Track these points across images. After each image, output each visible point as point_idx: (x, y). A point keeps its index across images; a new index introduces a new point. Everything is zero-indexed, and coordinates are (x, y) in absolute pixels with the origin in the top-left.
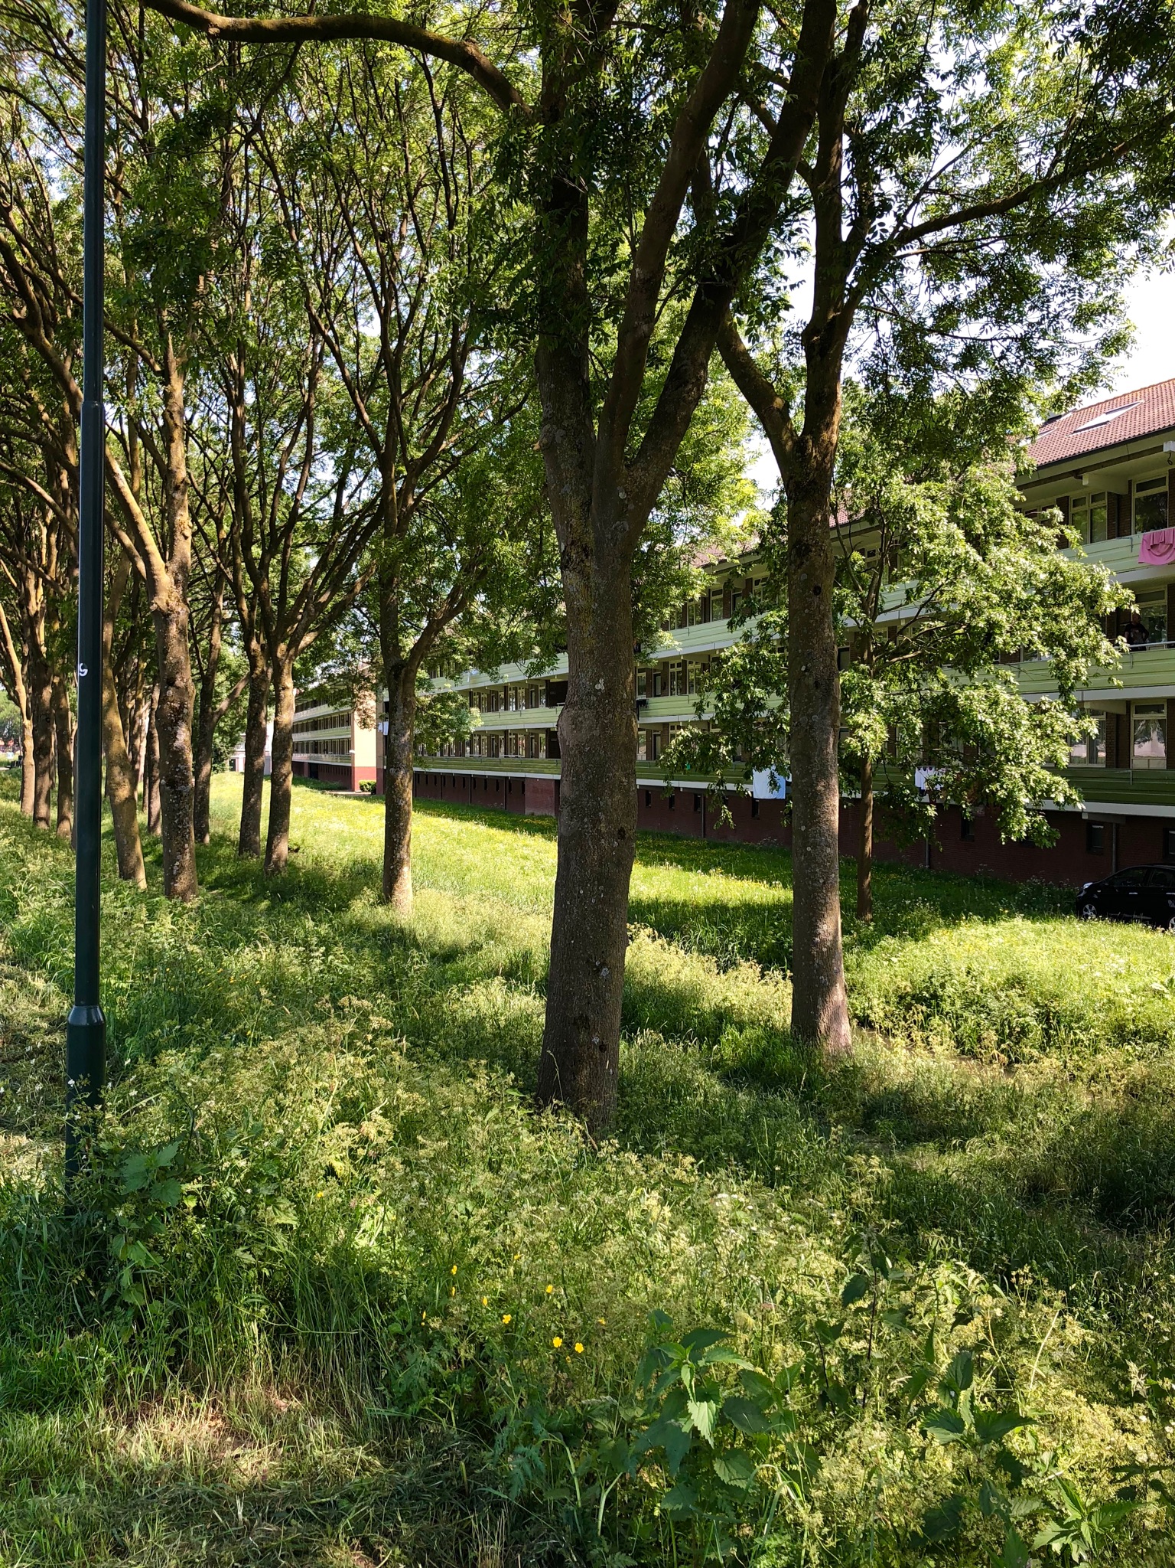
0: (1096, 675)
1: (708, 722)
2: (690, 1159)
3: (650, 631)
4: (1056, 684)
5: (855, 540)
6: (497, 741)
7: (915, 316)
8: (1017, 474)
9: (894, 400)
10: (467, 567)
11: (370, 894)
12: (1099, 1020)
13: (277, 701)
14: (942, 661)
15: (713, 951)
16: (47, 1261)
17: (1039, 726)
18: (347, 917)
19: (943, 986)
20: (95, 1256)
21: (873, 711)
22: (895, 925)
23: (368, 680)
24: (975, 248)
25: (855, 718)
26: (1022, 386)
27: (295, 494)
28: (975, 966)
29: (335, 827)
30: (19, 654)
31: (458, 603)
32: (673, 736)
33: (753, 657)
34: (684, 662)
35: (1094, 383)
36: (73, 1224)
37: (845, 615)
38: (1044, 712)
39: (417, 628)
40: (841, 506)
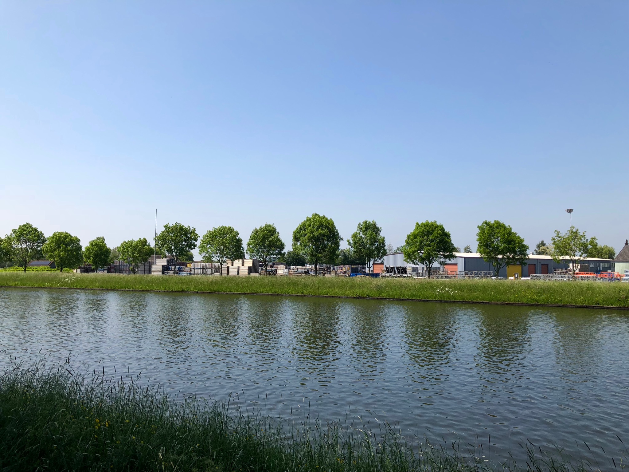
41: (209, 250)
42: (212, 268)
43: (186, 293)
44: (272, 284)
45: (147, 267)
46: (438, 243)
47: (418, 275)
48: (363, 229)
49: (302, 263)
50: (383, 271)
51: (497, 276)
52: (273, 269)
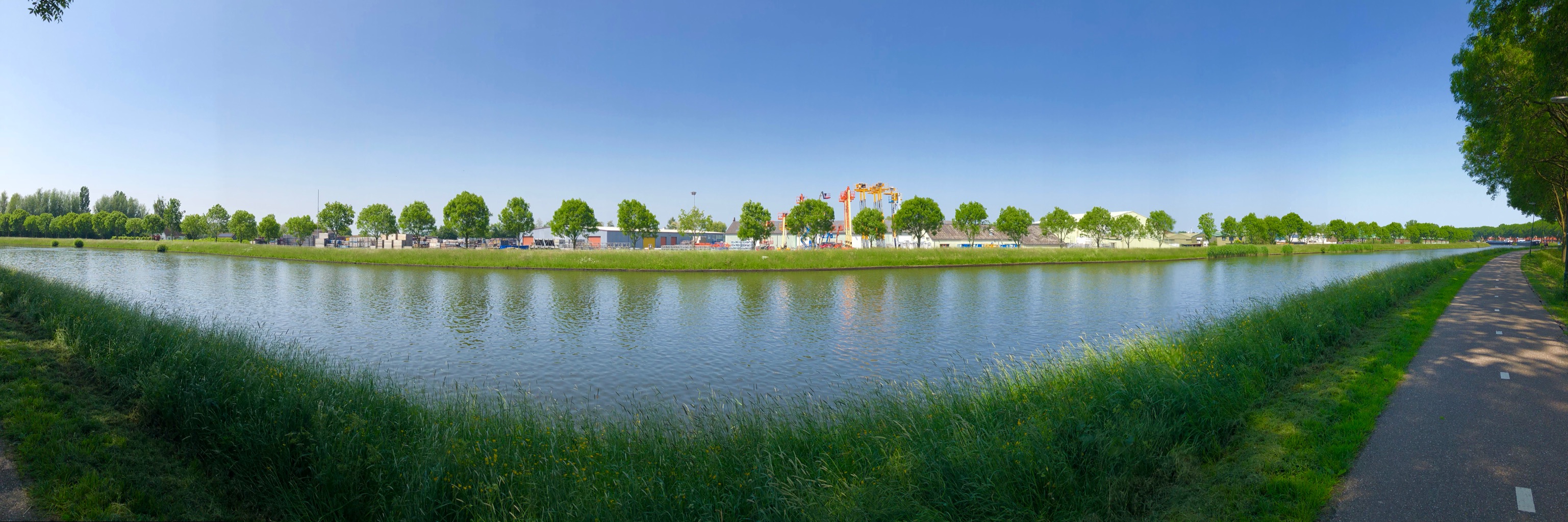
41: (366, 226)
42: (368, 242)
43: (346, 263)
44: (425, 257)
45: (311, 241)
46: (582, 218)
47: (565, 247)
48: (512, 206)
49: (454, 237)
50: (532, 243)
51: (634, 247)
52: (426, 242)
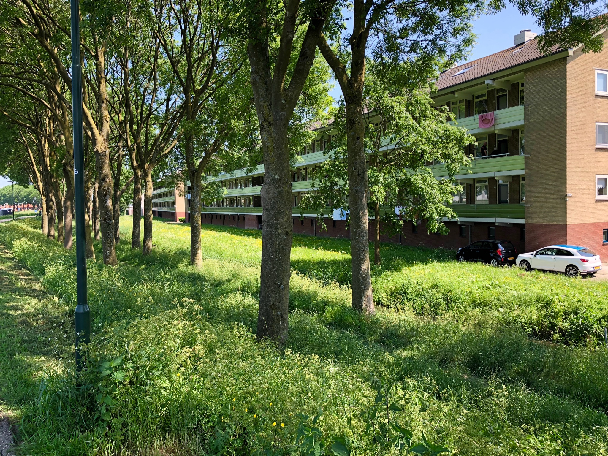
0: (462, 169)
1: (316, 191)
2: (317, 357)
3: (293, 156)
4: (447, 173)
5: (370, 119)
6: (233, 201)
7: (392, 32)
8: (431, 93)
9: (384, 65)
10: (220, 132)
11: (186, 261)
12: (466, 299)
13: (145, 187)
14: (404, 165)
15: (321, 279)
16: (70, 405)
17: (441, 189)
18: (176, 270)
19: (408, 288)
20: (90, 402)
21: (380, 185)
22: (389, 266)
23: (181, 177)
24: (414, 6)
25: (373, 188)
26: (433, 59)
27: (150, 104)
28: (420, 280)
29: (170, 236)
30: (39, 170)
31: (217, 146)
32: (302, 197)
33: (333, 165)
34: (306, 168)
35: (460, 57)
36: (81, 390)
37: (367, 148)
38: (443, 184)
39: (200, 157)
40: (365, 106)
